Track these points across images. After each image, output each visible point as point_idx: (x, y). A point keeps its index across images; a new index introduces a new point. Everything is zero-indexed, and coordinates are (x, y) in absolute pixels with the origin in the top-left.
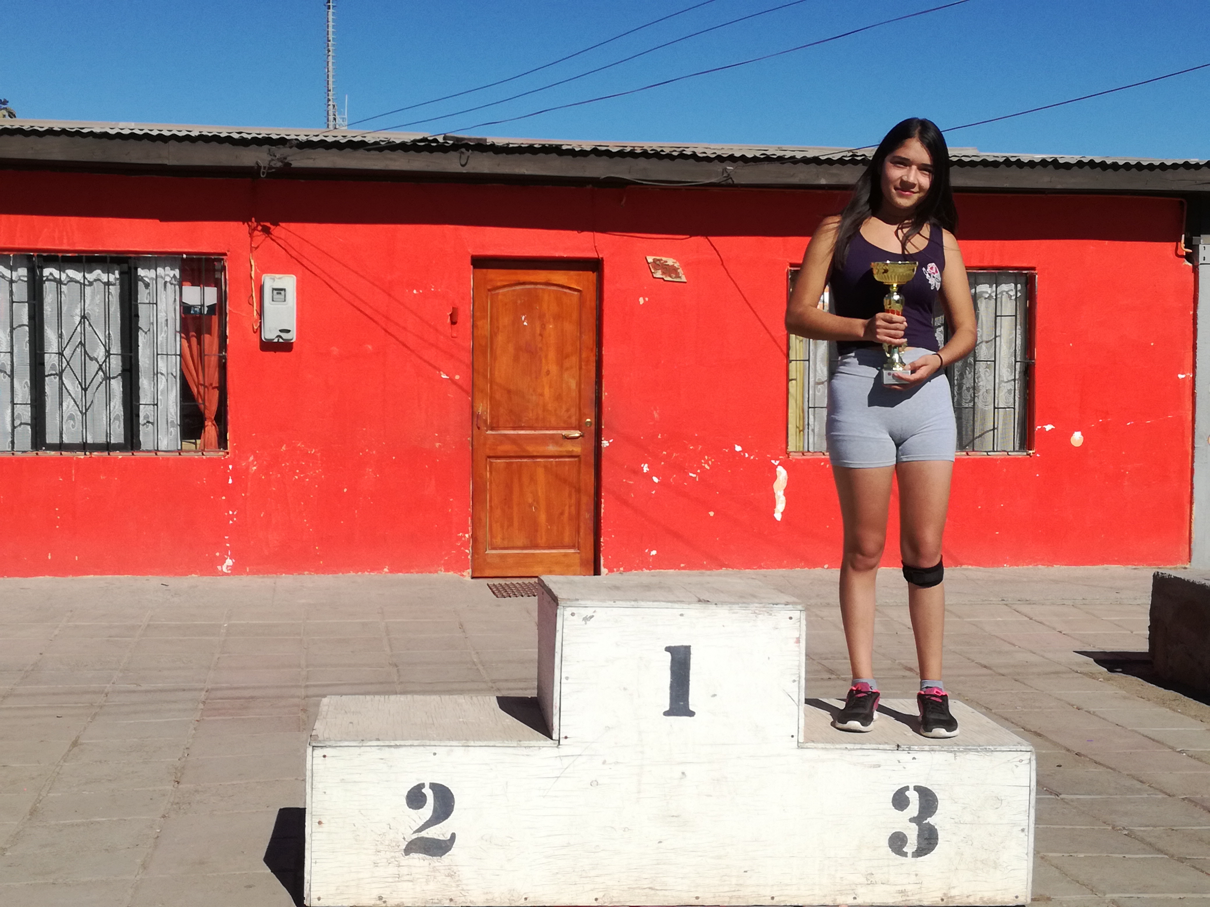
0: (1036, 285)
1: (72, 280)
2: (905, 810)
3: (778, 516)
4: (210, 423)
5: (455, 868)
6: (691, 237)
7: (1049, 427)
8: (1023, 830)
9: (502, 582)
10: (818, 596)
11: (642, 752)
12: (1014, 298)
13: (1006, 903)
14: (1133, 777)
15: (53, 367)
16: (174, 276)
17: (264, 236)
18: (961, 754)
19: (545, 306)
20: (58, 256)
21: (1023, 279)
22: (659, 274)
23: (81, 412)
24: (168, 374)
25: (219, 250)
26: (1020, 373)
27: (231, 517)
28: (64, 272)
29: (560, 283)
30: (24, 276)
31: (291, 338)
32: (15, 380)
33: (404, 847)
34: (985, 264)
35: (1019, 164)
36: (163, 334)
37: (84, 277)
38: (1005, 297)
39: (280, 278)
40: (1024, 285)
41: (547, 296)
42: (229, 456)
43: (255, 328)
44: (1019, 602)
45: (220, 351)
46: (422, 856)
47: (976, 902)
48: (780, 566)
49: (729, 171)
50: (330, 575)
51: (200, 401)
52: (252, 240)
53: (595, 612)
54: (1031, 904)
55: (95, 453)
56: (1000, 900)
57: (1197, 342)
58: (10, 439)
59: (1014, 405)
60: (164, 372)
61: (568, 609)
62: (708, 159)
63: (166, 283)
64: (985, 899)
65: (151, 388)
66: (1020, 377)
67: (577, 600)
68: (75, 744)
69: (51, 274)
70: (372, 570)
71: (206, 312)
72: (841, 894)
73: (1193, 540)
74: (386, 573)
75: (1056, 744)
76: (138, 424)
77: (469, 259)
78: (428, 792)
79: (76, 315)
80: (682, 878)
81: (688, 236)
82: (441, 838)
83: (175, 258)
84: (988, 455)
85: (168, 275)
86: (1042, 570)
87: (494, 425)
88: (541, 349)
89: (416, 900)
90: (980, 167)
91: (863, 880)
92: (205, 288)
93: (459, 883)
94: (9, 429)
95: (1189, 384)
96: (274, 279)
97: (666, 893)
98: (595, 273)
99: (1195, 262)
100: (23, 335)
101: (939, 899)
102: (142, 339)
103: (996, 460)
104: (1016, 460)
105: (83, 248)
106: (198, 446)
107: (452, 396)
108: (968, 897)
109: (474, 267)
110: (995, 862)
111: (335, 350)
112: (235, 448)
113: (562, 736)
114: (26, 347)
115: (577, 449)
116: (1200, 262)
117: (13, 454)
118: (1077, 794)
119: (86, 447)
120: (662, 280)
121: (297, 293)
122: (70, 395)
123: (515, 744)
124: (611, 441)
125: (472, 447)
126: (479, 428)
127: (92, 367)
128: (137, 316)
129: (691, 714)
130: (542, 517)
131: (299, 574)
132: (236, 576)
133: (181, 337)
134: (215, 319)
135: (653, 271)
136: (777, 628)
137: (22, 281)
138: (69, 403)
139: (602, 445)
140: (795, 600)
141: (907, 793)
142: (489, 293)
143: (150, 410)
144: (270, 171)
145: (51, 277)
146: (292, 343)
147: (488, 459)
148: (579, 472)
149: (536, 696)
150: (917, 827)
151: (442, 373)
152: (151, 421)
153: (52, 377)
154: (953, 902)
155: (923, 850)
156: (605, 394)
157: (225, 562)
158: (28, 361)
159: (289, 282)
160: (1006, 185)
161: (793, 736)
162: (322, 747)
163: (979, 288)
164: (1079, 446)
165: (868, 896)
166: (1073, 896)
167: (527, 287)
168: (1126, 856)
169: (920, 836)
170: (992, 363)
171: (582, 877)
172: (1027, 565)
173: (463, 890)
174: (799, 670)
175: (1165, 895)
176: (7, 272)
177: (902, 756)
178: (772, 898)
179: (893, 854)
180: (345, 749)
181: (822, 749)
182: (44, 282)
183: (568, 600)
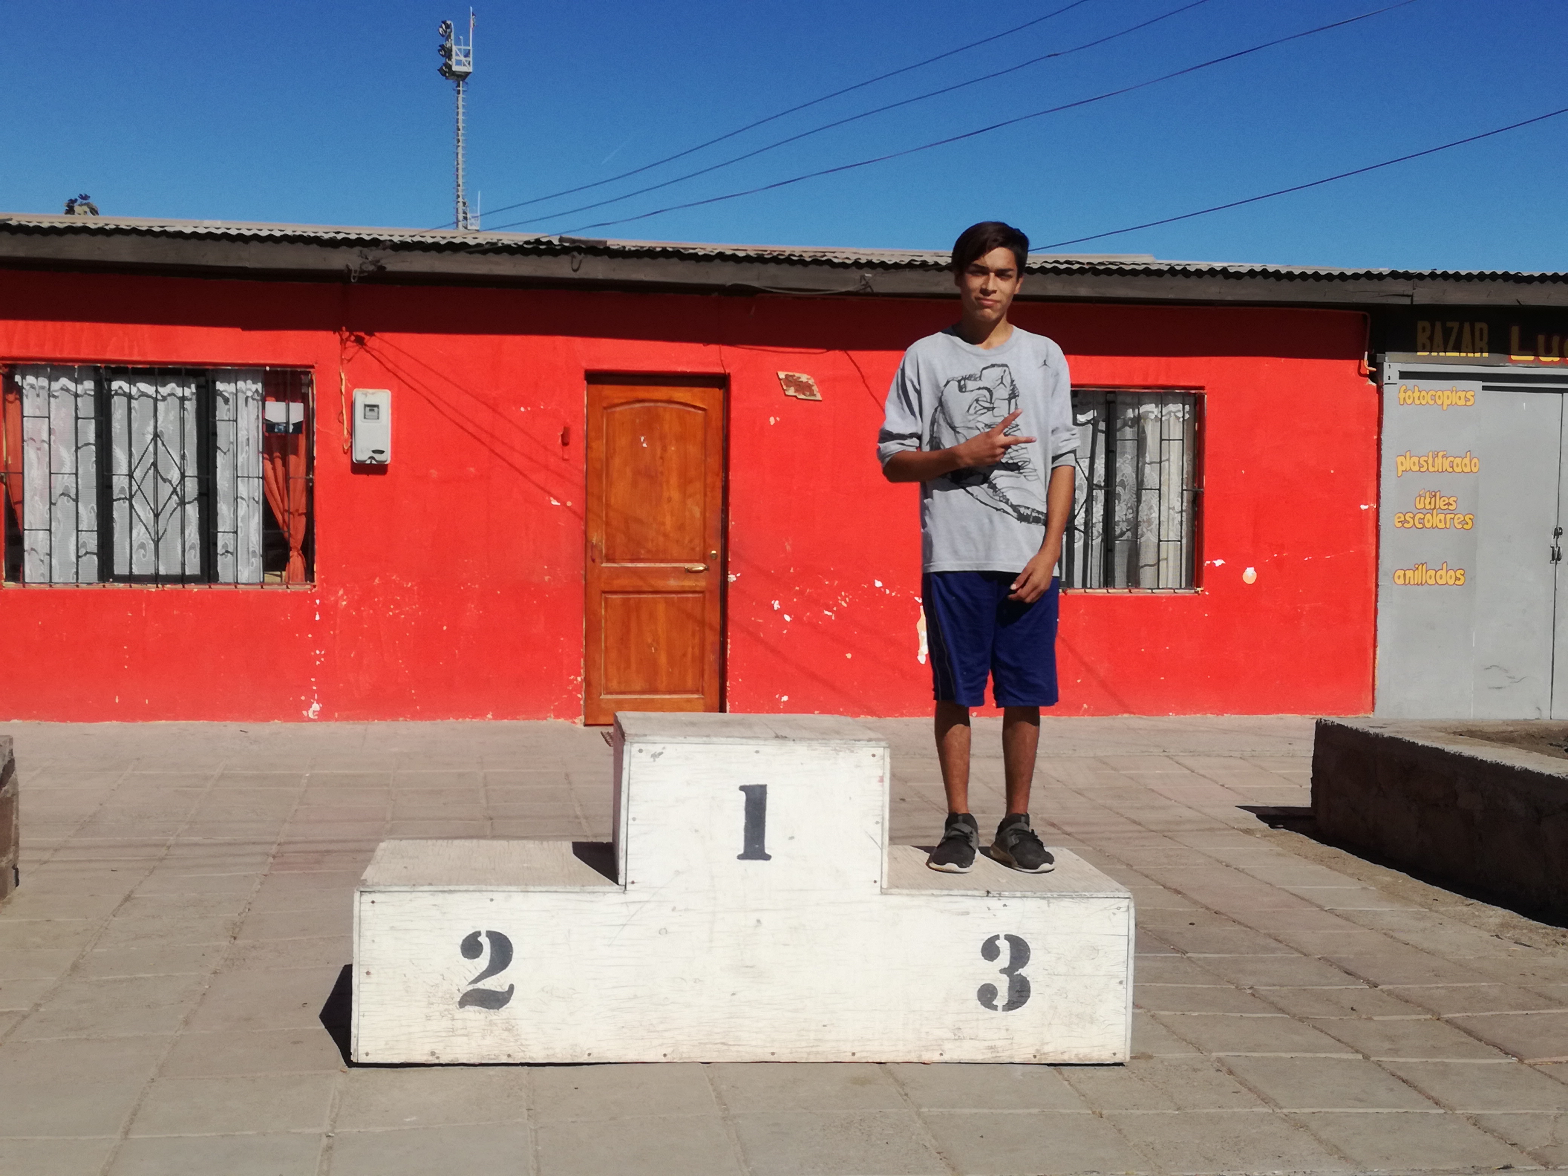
0: (1205, 406)
1: (144, 395)
2: (995, 961)
4: (296, 553)
5: (513, 1021)
6: (828, 351)
7: (1219, 563)
8: (1121, 982)
11: (714, 898)
12: (1181, 420)
13: (1102, 1060)
14: (1269, 936)
15: (122, 490)
16: (257, 391)
17: (358, 348)
18: (1054, 901)
19: (666, 427)
20: (127, 368)
21: (1192, 399)
22: (791, 392)
23: (153, 540)
24: (249, 498)
25: (305, 362)
26: (1188, 503)
27: (318, 657)
28: (135, 385)
29: (683, 401)
30: (91, 390)
31: (385, 459)
32: (79, 503)
33: (459, 999)
34: (1150, 381)
35: (1185, 272)
36: (244, 455)
37: (157, 391)
38: (1172, 419)
39: (373, 394)
40: (1192, 406)
41: (669, 415)
42: (316, 589)
43: (346, 448)
44: (1182, 754)
45: (307, 474)
46: (477, 1008)
47: (1071, 1059)
48: (924, 714)
49: (867, 279)
50: (428, 722)
51: (286, 529)
52: (343, 353)
53: (664, 748)
54: (1129, 1062)
55: (168, 586)
56: (1097, 1057)
57: (1381, 469)
58: (75, 570)
59: (1181, 539)
60: (245, 496)
61: (635, 745)
62: (843, 265)
63: (247, 398)
64: (1081, 1056)
65: (230, 515)
66: (1187, 508)
67: (645, 735)
68: (128, 898)
69: (120, 388)
70: (474, 716)
71: (291, 431)
72: (927, 1050)
73: (1376, 687)
74: (490, 719)
75: (1196, 903)
76: (216, 554)
77: (583, 373)
78: (484, 940)
79: (148, 432)
80: (757, 1033)
81: (825, 350)
82: (499, 989)
83: (258, 370)
84: (1153, 593)
85: (250, 390)
86: (1211, 718)
87: (611, 557)
88: (662, 473)
89: (471, 1055)
90: (1142, 276)
91: (951, 1035)
92: (290, 403)
93: (518, 1037)
94: (74, 560)
95: (1372, 515)
96: (366, 395)
97: (740, 1049)
98: (722, 391)
99: (1380, 382)
100: (90, 455)
101: (1031, 1056)
102: (221, 461)
103: (1162, 598)
104: (1184, 598)
105: (156, 359)
106: (283, 578)
107: (563, 524)
108: (1062, 1053)
109: (589, 383)
110: (1091, 1017)
111: (434, 473)
112: (322, 581)
113: (629, 880)
114: (92, 468)
115: (702, 584)
116: (1385, 382)
117: (78, 586)
118: (1205, 953)
119: (158, 580)
120: (795, 398)
121: (392, 410)
122: (141, 521)
123: (577, 889)
124: (738, 575)
125: (586, 580)
126: (593, 561)
127: (165, 490)
128: (215, 434)
129: (768, 857)
130: (663, 659)
131: (393, 721)
132: (324, 722)
133: (263, 458)
134: (302, 438)
135: (785, 388)
136: (859, 766)
137: (89, 395)
138: (140, 530)
139: (729, 580)
140: (881, 736)
141: (997, 942)
142: (605, 411)
143: (230, 538)
144: (362, 275)
145: (120, 391)
146: (387, 465)
147: (603, 595)
148: (703, 609)
149: (607, 842)
150: (1008, 979)
151: (552, 499)
152: (230, 550)
153: (122, 501)
154: (1046, 1059)
155: (1014, 1003)
156: (732, 524)
157: (311, 707)
158: (94, 483)
159: (383, 398)
160: (1171, 296)
161: (875, 882)
162: (370, 892)
163: (1144, 409)
164: (1251, 583)
165: (955, 1052)
166: (1177, 1054)
167: (647, 404)
168: (1244, 1015)
169: (1011, 988)
170: (1158, 491)
171: (649, 1031)
172: (1195, 713)
173: (522, 1045)
174: (883, 810)
175: (1276, 1054)
176: (71, 386)
177: (993, 902)
178: (854, 1054)
179: (983, 1007)
180: (396, 894)
181: (907, 895)
182: (113, 396)
183: (636, 735)
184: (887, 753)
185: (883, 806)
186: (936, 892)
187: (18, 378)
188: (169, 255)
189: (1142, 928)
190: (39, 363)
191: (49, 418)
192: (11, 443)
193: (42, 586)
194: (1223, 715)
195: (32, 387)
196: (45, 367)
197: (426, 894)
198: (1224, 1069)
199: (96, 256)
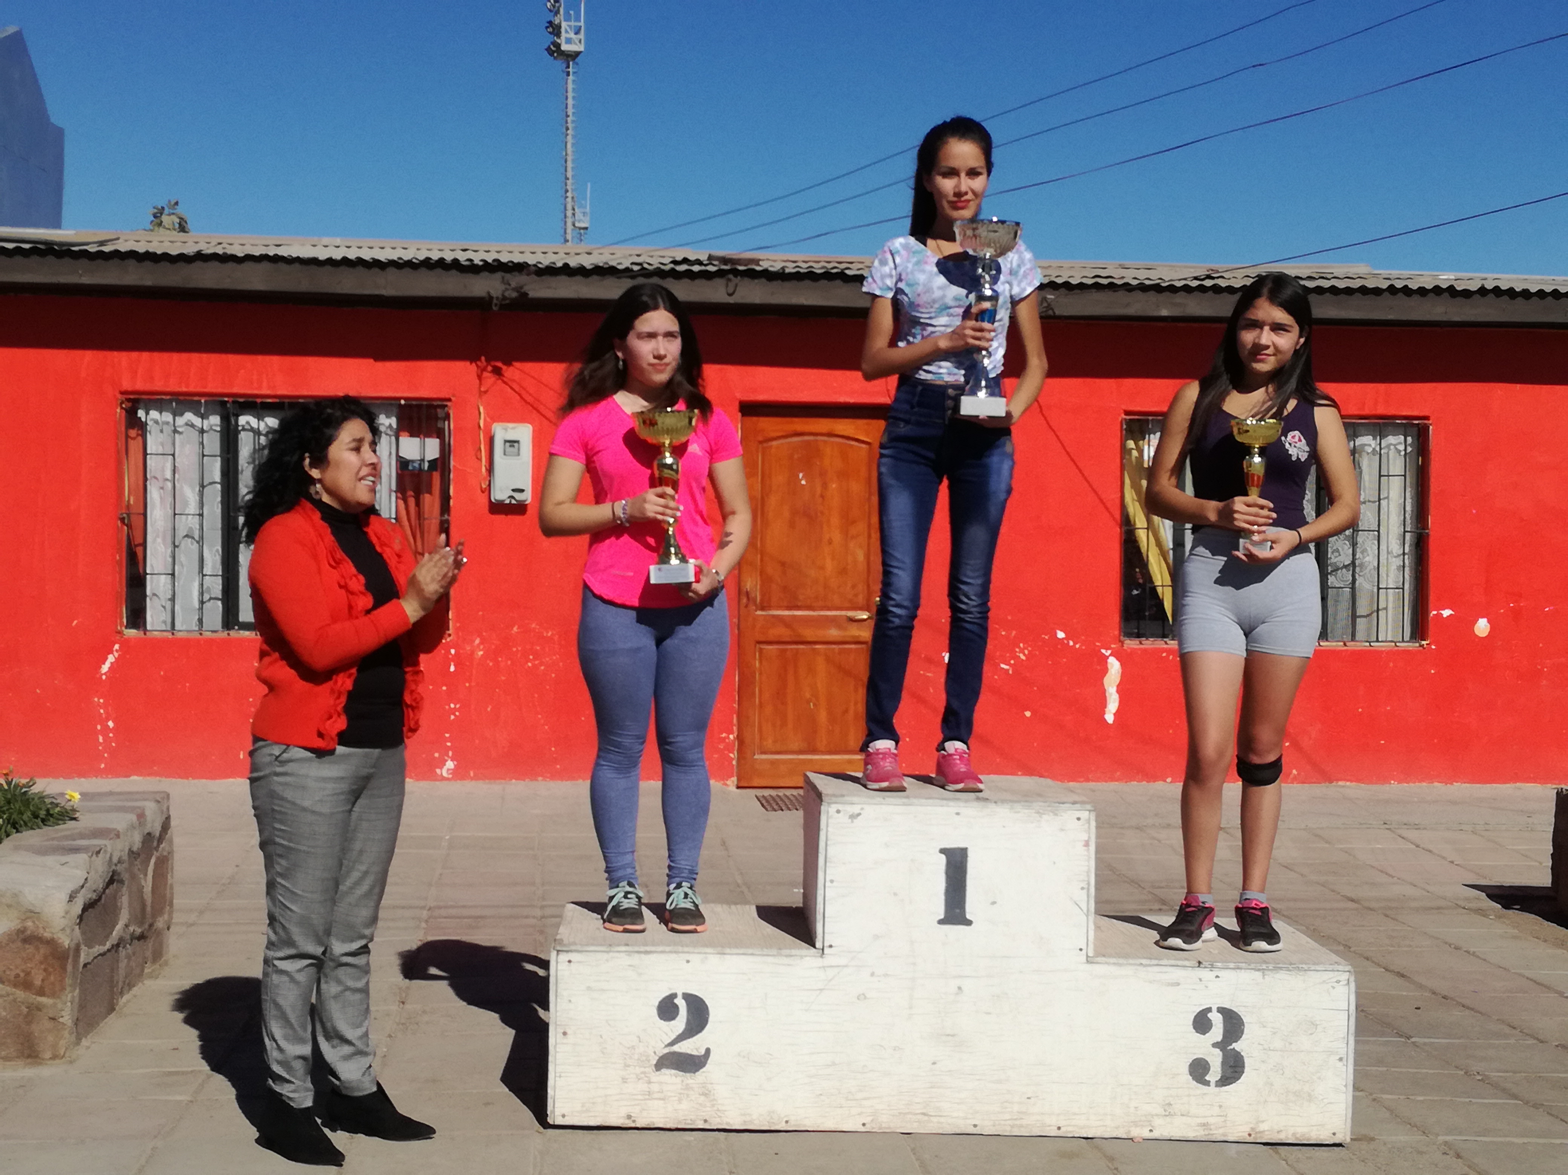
0: (1430, 437)
2: (1207, 1035)
3: (1110, 718)
5: (709, 1086)
7: (1446, 613)
8: (1341, 1059)
9: (773, 793)
10: (1156, 815)
11: (914, 964)
12: (1403, 453)
13: (1322, 1140)
14: (1502, 1021)
16: (390, 426)
17: (494, 378)
18: (1269, 972)
19: (827, 462)
20: (256, 402)
21: (1414, 431)
25: (442, 395)
26: (1410, 545)
27: (453, 712)
28: (263, 420)
29: (845, 433)
30: (216, 425)
31: (525, 499)
32: (204, 546)
33: (655, 1062)
34: (1366, 411)
38: (1392, 453)
39: (513, 428)
40: (1416, 438)
41: (830, 452)
42: (451, 638)
43: (484, 486)
44: (1405, 827)
45: (442, 514)
46: (673, 1072)
47: (1288, 1139)
48: (1113, 779)
49: (1049, 301)
50: (569, 782)
52: (480, 384)
53: (862, 809)
54: (1349, 1143)
56: (1315, 1137)
58: (197, 617)
59: (1403, 584)
61: (833, 806)
64: (1298, 1136)
66: (1410, 550)
67: (843, 796)
69: (248, 423)
71: (426, 468)
72: (1136, 1126)
75: (1421, 987)
77: (737, 404)
78: (680, 1002)
80: (958, 1103)
82: (695, 1053)
83: (393, 404)
84: (1372, 646)
86: (1438, 789)
87: (765, 605)
88: (822, 513)
89: (667, 1120)
91: (1160, 1111)
92: (426, 439)
93: (715, 1102)
94: (196, 604)
96: (506, 429)
97: (942, 1120)
100: (215, 495)
101: (1246, 1134)
103: (1382, 652)
104: (1406, 652)
105: (286, 393)
108: (1278, 1132)
109: (743, 415)
110: (1310, 1095)
112: (457, 629)
113: (826, 944)
114: (217, 508)
117: (201, 634)
118: (1432, 1038)
121: (533, 446)
123: (774, 952)
125: (739, 629)
126: (747, 607)
129: (969, 923)
130: (823, 716)
131: (532, 780)
132: (458, 781)
133: (397, 498)
134: (436, 476)
136: (1063, 830)
137: (215, 431)
140: (1085, 800)
141: (1209, 1015)
142: (761, 446)
144: (503, 303)
145: (247, 427)
146: (527, 504)
147: (758, 645)
149: (801, 905)
150: (1221, 1053)
154: (1262, 1137)
155: (1227, 1078)
157: (445, 765)
158: (219, 525)
159: (523, 432)
160: (1391, 317)
161: (1081, 950)
162: (567, 951)
163: (1360, 441)
164: (1484, 635)
165: (1165, 1129)
166: (1402, 1137)
167: (806, 438)
168: (1474, 1100)
169: (1223, 1063)
170: (1376, 533)
171: (847, 1099)
172: (1420, 782)
173: (718, 1110)
174: (1088, 876)
175: (1508, 1139)
176: (197, 421)
177: (1205, 974)
178: (1059, 1128)
179: (1195, 1082)
180: (591, 954)
181: (1114, 964)
182: (239, 432)
183: (834, 795)
184: (1093, 816)
185: (1088, 872)
186: (1144, 961)
187: (141, 413)
188: (302, 283)
189: (1362, 1011)
190: (164, 397)
191: (173, 455)
192: (132, 481)
193: (165, 634)
194: (1452, 784)
195: (156, 422)
196: (171, 401)
197: (622, 955)
198: (1451, 1153)
199: (227, 284)
